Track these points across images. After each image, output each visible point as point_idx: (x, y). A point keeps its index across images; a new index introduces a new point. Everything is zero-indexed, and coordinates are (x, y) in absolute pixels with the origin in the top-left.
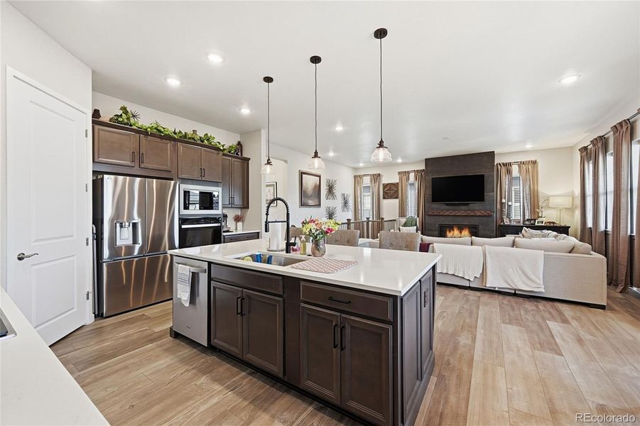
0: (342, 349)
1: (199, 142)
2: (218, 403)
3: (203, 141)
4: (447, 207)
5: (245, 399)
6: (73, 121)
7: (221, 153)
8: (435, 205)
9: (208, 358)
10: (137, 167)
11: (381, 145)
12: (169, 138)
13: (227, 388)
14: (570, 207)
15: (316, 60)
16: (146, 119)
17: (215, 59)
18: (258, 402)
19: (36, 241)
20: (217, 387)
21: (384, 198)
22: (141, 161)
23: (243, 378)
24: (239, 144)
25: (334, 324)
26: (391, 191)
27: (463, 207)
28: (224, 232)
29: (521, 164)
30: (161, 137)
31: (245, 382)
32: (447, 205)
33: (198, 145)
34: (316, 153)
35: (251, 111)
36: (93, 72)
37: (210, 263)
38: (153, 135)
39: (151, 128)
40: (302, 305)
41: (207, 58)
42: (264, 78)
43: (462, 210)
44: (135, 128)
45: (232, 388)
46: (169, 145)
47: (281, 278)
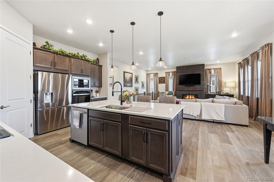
0: (147, 143)
1: (80, 58)
2: (93, 168)
3: (82, 58)
4: (186, 87)
5: (105, 166)
6: (25, 47)
7: (90, 63)
8: (180, 86)
9: (88, 150)
10: (53, 68)
11: (161, 60)
12: (67, 56)
13: (97, 162)
14: (234, 87)
15: (133, 24)
16: (57, 47)
17: (89, 22)
18: (111, 167)
19: (9, 100)
20: (93, 162)
21: (159, 83)
22: (55, 66)
23: (104, 158)
24: (98, 59)
25: (143, 133)
26: (162, 80)
27: (192, 87)
28: (91, 97)
29: (215, 69)
30: (64, 55)
31: (104, 159)
32: (185, 86)
33: (80, 59)
34: (133, 63)
35: (104, 45)
36: (34, 26)
37: (88, 109)
38: (60, 54)
39: (60, 51)
40: (130, 125)
41: (86, 21)
42: (110, 31)
43: (191, 88)
44: (52, 51)
45: (100, 162)
46: (67, 59)
47: (120, 114)
